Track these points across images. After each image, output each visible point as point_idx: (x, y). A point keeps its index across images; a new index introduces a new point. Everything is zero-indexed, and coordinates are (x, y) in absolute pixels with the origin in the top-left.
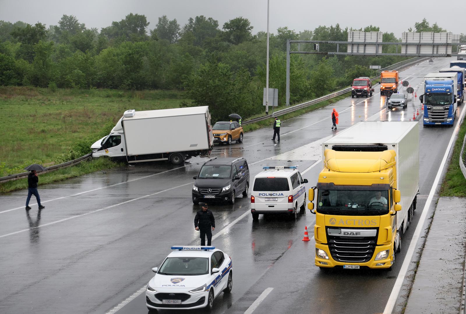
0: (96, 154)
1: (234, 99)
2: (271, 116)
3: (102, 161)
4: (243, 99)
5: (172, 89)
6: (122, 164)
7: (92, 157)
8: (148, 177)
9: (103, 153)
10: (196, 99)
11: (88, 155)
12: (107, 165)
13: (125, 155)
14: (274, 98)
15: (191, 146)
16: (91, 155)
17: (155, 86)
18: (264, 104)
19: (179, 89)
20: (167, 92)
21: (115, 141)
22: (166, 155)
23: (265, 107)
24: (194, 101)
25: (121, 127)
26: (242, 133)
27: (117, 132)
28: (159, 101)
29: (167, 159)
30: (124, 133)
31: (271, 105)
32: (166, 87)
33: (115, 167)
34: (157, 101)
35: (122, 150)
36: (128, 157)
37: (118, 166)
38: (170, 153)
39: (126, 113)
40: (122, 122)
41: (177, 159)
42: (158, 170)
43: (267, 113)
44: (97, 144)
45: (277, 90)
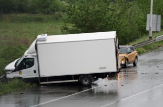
0: (10, 76)
1: (114, 23)
2: (155, 40)
3: (17, 82)
4: (122, 23)
5: (38, 13)
6: (34, 85)
7: (6, 78)
8: (65, 98)
9: (17, 74)
10: (76, 23)
11: (3, 76)
12: (21, 86)
13: (38, 76)
14: (157, 23)
15: (100, 68)
16: (5, 76)
17: (21, 10)
18: (147, 29)
19: (45, 12)
20: (33, 16)
21: (28, 63)
22: (76, 77)
23: (148, 31)
24: (74, 25)
25: (35, 50)
26: (137, 57)
27: (31, 55)
28: (26, 24)
29: (77, 80)
30: (37, 56)
31: (154, 30)
32: (32, 11)
33: (29, 87)
34: (24, 24)
35: (35, 72)
36: (40, 78)
37: (31, 87)
38: (80, 75)
39: (39, 37)
40: (36, 45)
41: (86, 81)
42: (71, 91)
43: (150, 37)
44: (11, 66)
45: (160, 16)
